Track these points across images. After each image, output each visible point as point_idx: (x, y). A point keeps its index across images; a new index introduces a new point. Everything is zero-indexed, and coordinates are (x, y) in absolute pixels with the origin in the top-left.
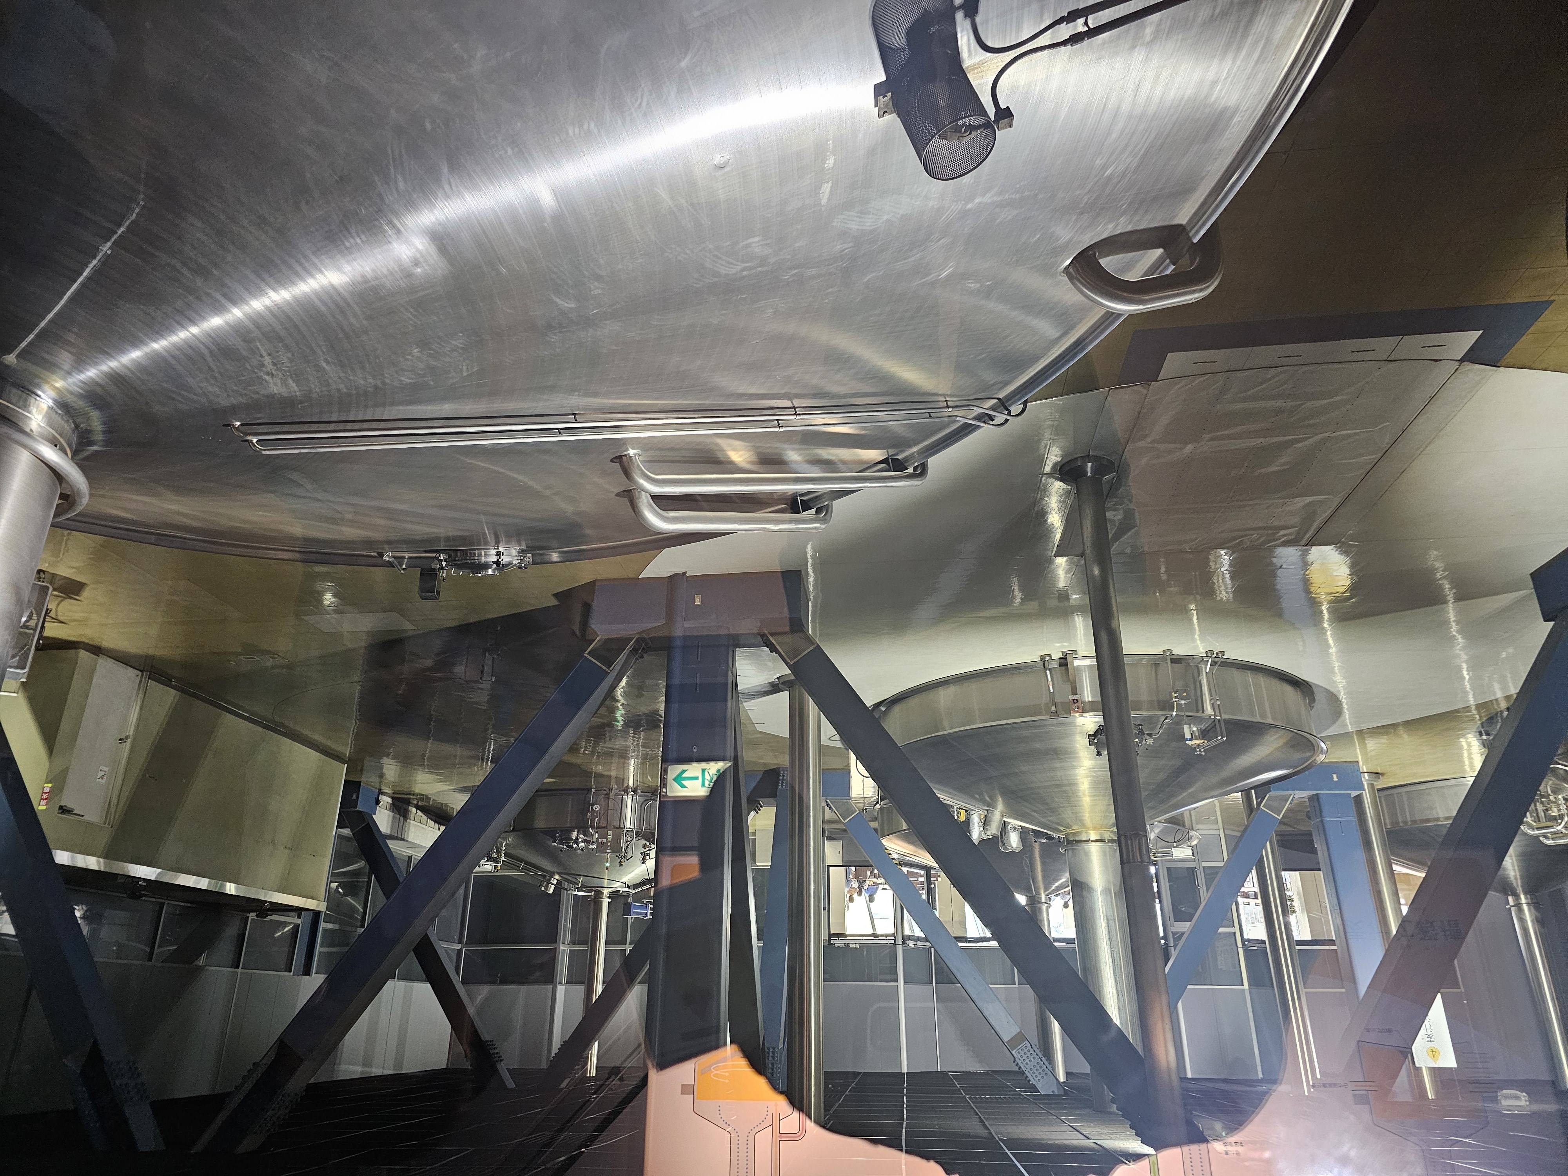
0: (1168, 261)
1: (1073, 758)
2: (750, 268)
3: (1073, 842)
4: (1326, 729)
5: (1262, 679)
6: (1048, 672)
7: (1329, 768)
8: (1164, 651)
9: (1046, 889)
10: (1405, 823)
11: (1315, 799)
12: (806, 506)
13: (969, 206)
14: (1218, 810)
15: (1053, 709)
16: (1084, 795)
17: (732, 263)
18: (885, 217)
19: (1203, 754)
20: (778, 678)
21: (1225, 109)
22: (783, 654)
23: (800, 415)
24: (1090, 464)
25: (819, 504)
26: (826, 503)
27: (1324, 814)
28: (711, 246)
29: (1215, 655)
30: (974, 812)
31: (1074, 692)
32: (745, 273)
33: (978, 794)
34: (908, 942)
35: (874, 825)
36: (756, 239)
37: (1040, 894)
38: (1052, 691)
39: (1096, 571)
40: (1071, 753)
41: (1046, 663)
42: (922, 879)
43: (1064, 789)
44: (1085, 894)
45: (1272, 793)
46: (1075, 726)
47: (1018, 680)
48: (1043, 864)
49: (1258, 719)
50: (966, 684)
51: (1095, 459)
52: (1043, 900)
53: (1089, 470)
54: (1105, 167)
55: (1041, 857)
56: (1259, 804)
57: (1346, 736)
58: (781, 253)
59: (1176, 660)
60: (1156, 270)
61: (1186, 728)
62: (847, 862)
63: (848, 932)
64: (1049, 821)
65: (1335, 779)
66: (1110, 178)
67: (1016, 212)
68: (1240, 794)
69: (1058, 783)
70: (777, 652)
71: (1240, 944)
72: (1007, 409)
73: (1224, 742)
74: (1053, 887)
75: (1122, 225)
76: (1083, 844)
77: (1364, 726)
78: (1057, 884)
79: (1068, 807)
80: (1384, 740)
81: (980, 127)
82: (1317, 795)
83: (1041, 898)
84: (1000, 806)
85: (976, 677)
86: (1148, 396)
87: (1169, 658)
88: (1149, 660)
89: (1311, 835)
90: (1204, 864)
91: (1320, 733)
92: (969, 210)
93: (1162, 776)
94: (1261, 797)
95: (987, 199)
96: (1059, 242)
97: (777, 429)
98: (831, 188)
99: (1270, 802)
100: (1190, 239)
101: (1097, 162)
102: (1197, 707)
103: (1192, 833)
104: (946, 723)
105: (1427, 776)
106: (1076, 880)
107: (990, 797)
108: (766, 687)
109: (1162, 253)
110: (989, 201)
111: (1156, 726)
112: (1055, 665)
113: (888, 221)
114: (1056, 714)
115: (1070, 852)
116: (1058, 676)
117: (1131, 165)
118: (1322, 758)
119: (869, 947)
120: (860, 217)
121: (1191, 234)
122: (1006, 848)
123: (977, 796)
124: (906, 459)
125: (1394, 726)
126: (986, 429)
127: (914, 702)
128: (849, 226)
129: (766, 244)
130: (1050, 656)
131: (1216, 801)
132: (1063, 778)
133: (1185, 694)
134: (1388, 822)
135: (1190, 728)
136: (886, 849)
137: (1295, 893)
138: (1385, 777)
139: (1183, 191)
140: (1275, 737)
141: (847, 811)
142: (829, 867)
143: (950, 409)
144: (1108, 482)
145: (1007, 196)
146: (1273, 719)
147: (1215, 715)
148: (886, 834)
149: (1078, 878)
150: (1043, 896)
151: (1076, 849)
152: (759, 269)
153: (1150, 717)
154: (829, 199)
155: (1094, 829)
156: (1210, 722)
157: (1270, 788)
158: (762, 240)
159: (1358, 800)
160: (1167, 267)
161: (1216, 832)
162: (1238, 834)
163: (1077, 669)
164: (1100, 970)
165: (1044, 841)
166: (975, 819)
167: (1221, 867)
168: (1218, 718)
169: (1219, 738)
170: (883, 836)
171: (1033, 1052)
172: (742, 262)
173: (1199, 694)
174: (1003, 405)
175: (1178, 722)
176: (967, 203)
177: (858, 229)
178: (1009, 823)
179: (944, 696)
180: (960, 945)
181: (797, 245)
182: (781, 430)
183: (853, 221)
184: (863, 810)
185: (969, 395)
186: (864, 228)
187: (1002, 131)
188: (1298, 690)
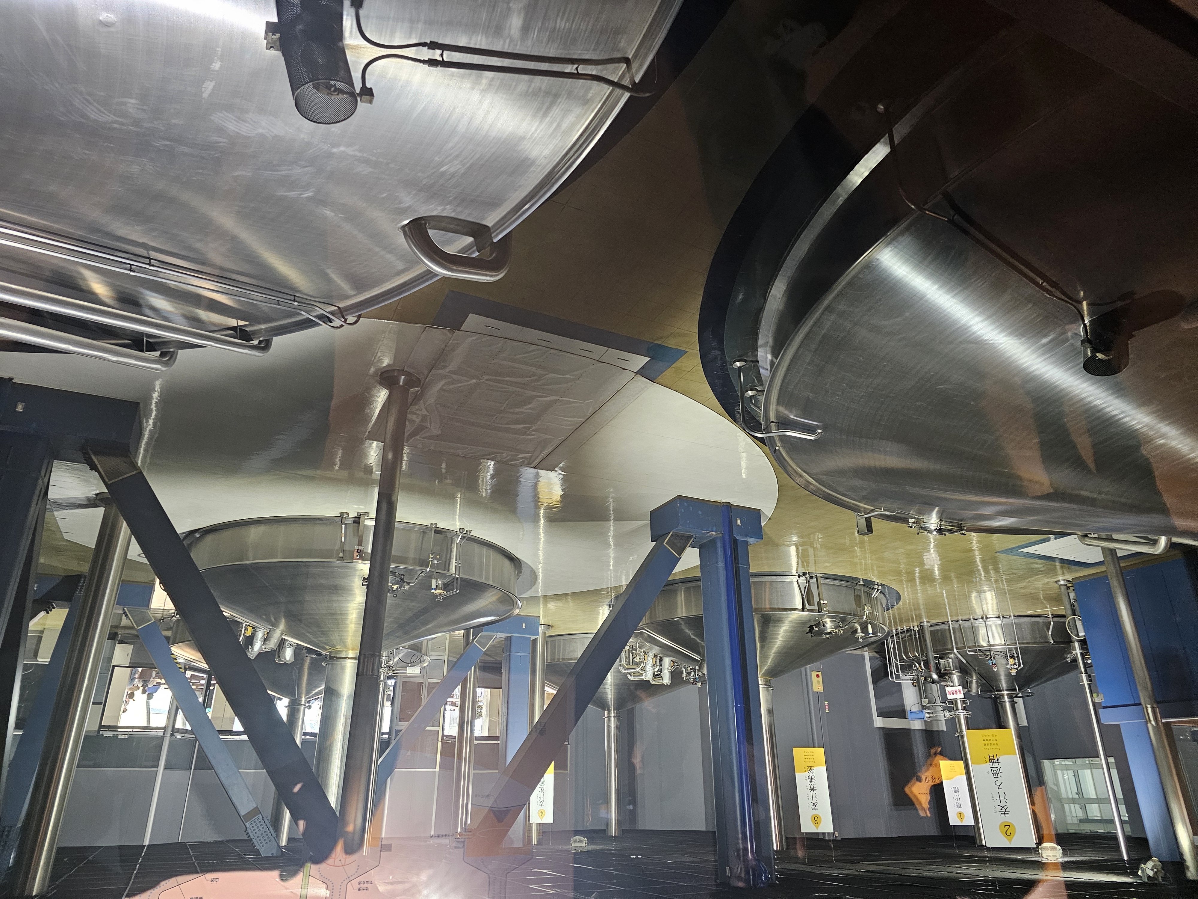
0: (475, 248)
1: (350, 594)
2: (123, 124)
3: (335, 658)
4: (524, 593)
5: (492, 554)
6: (343, 526)
7: (521, 619)
8: (432, 524)
9: (307, 693)
10: (559, 659)
11: (509, 639)
12: (151, 347)
13: (335, 150)
14: (447, 641)
15: (341, 554)
16: (351, 623)
17: (102, 112)
18: (260, 131)
19: (442, 600)
20: (97, 495)
21: (526, 159)
22: (103, 473)
23: (153, 266)
24: (403, 377)
25: (166, 348)
26: (172, 350)
27: (513, 649)
28: (83, 89)
29: (465, 532)
30: (260, 630)
31: (360, 544)
32: (115, 126)
33: (266, 615)
34: (176, 734)
35: (169, 633)
36: (133, 101)
37: (301, 698)
38: (343, 540)
39: (390, 456)
40: (348, 590)
41: (344, 519)
42: (203, 682)
43: (335, 617)
44: (334, 698)
45: (483, 633)
46: (355, 570)
47: (319, 529)
48: (310, 674)
49: (483, 580)
50: (275, 526)
51: (407, 374)
52: (303, 703)
53: (402, 381)
54: (441, 164)
55: (310, 668)
56: (473, 640)
57: (535, 599)
58: (156, 122)
59: (439, 531)
60: (468, 251)
61: (434, 581)
62: (134, 663)
63: (121, 724)
64: (320, 641)
65: (524, 627)
66: (443, 174)
67: (371, 170)
68: (463, 631)
69: (333, 612)
70: (97, 470)
71: (440, 739)
72: (344, 318)
73: (457, 593)
74: (313, 693)
75: (448, 211)
76: (341, 661)
77: (549, 593)
78: (316, 691)
79: (337, 631)
80: (560, 604)
81: (346, 93)
82: (511, 636)
83: (301, 701)
84: (282, 626)
85: (284, 521)
86: (452, 339)
87: (434, 529)
88: (419, 529)
89: (501, 664)
90: (430, 680)
91: (521, 594)
92: (333, 154)
93: (410, 614)
94: (475, 635)
95: (350, 151)
96: (402, 205)
97: (128, 272)
98: (214, 87)
99: (480, 639)
100: (491, 238)
101: (436, 159)
102: (445, 568)
103: (426, 657)
104: (250, 555)
105: (577, 630)
106: (330, 687)
107: (275, 619)
108: (83, 500)
109: (471, 243)
110: (351, 153)
111: (414, 577)
112: (350, 522)
113: (262, 134)
114: (342, 559)
115: (330, 666)
116: (350, 530)
117: (459, 171)
118: (517, 611)
119: (139, 739)
120: (237, 122)
121: (493, 235)
122: (280, 660)
123: (264, 617)
124: (254, 333)
125: (567, 595)
126: (323, 328)
127: (226, 534)
128: (226, 125)
129: (142, 109)
130: (348, 514)
131: (448, 635)
132: (337, 608)
133: (438, 557)
134: (549, 658)
135: (437, 581)
136: (173, 654)
137: (485, 704)
138: (553, 628)
139: (493, 204)
140: (491, 594)
141: (144, 619)
142: (114, 667)
143: (296, 303)
144: (412, 393)
145: (365, 155)
146: (493, 581)
147: (455, 574)
148: (177, 641)
149: (332, 687)
150: (303, 699)
151: (335, 664)
152: (131, 128)
153: (411, 570)
154: (210, 95)
155: (353, 649)
156: (451, 579)
157: (482, 629)
158: (138, 104)
159: (535, 641)
160: (473, 252)
161: (443, 658)
162: (456, 660)
163: (365, 526)
164: (331, 757)
165: (314, 657)
166: (260, 635)
167: (438, 683)
168: (457, 576)
169: (455, 590)
170: (174, 643)
171: (263, 823)
172: (114, 115)
173: (448, 558)
174: (342, 313)
175: (430, 577)
176: (333, 147)
177: (233, 131)
178: (287, 640)
179: (254, 533)
180: (221, 737)
181: (173, 121)
182: (132, 273)
183: (232, 122)
184: (161, 620)
185: (314, 297)
186: (240, 132)
187: (364, 104)
188: (513, 564)
